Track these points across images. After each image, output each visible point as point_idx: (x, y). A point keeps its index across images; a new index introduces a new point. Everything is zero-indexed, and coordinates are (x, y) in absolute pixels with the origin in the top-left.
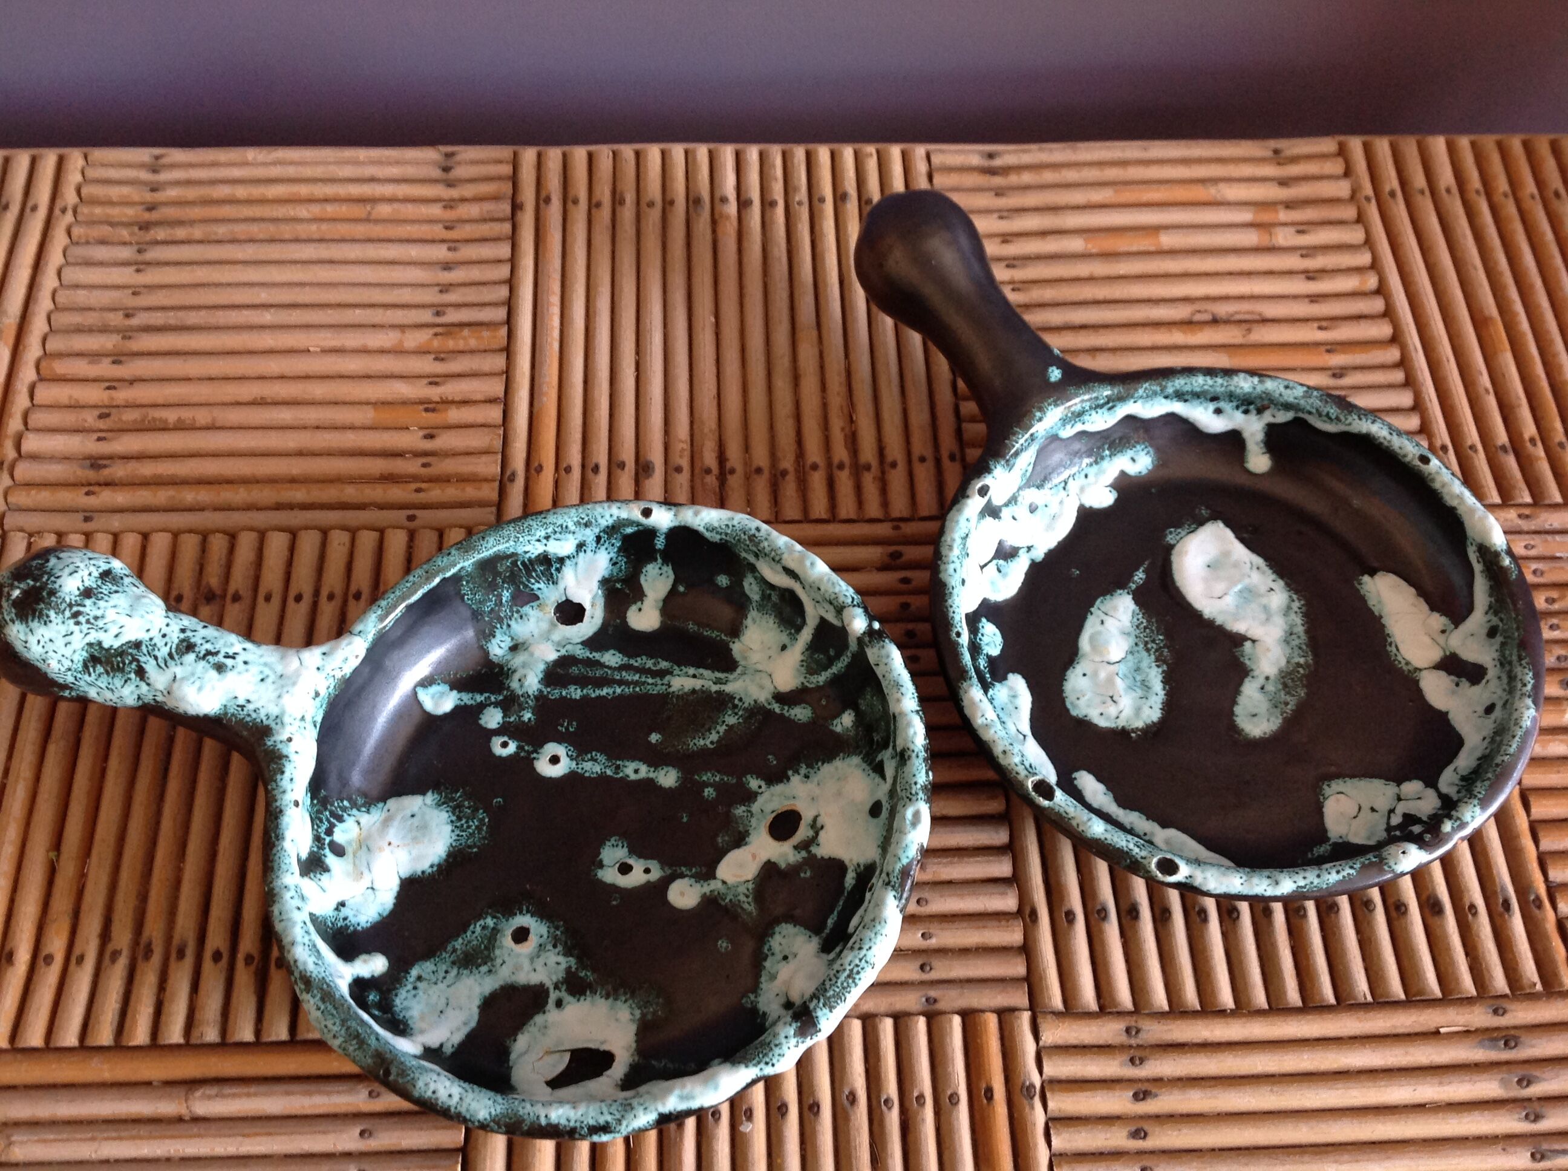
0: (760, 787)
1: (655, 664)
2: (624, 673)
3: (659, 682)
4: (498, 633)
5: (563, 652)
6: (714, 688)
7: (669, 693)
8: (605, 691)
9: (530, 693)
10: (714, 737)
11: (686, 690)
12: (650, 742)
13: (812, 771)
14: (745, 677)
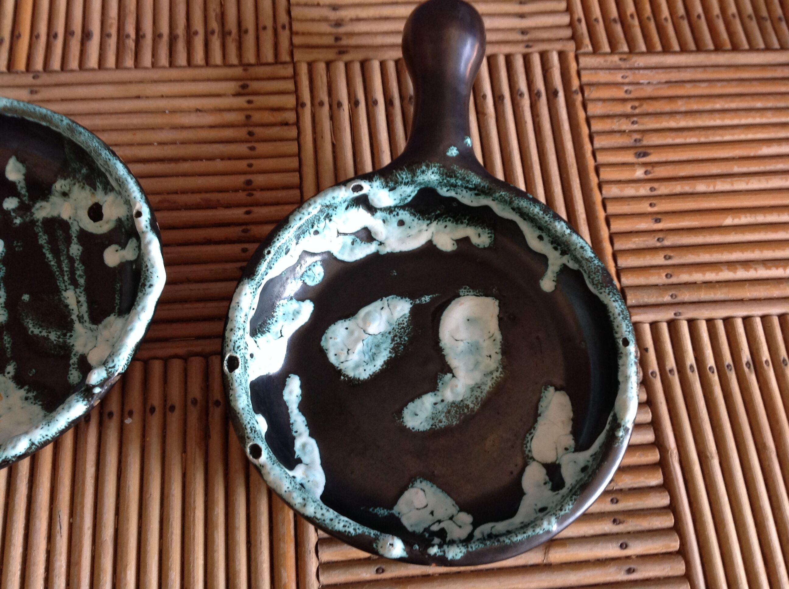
0: (9, 373)
1: (80, 276)
2: (66, 261)
3: (67, 284)
4: (68, 180)
5: (70, 222)
6: (74, 317)
7: (61, 292)
8: (49, 256)
9: (34, 216)
10: (36, 331)
11: (66, 301)
12: (22, 296)
13: (32, 400)
14: (90, 332)
